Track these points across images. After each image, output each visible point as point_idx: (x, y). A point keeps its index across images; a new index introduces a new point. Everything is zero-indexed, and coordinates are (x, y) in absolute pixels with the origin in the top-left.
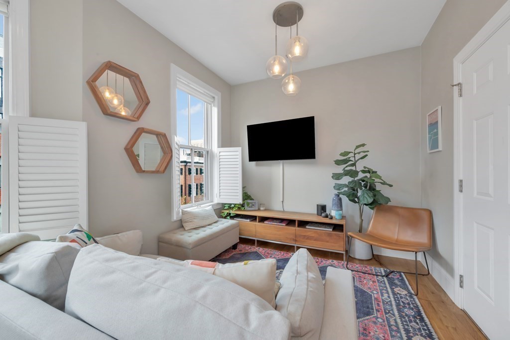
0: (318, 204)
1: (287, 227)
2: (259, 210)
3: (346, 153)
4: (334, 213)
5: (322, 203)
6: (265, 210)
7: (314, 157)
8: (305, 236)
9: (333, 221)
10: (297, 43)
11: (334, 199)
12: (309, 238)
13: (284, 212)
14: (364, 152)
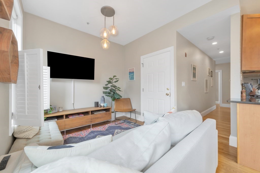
0: (95, 101)
1: (85, 116)
2: (58, 112)
3: (111, 79)
4: (102, 105)
5: (97, 101)
6: (63, 111)
7: (93, 79)
8: (96, 118)
9: (105, 108)
10: (114, 29)
11: (101, 99)
12: (98, 118)
13: (74, 109)
14: (117, 79)
